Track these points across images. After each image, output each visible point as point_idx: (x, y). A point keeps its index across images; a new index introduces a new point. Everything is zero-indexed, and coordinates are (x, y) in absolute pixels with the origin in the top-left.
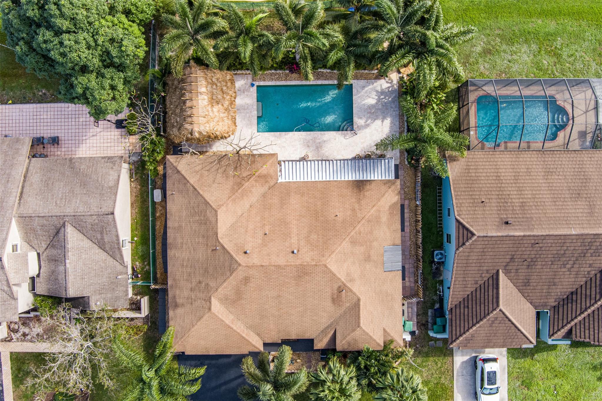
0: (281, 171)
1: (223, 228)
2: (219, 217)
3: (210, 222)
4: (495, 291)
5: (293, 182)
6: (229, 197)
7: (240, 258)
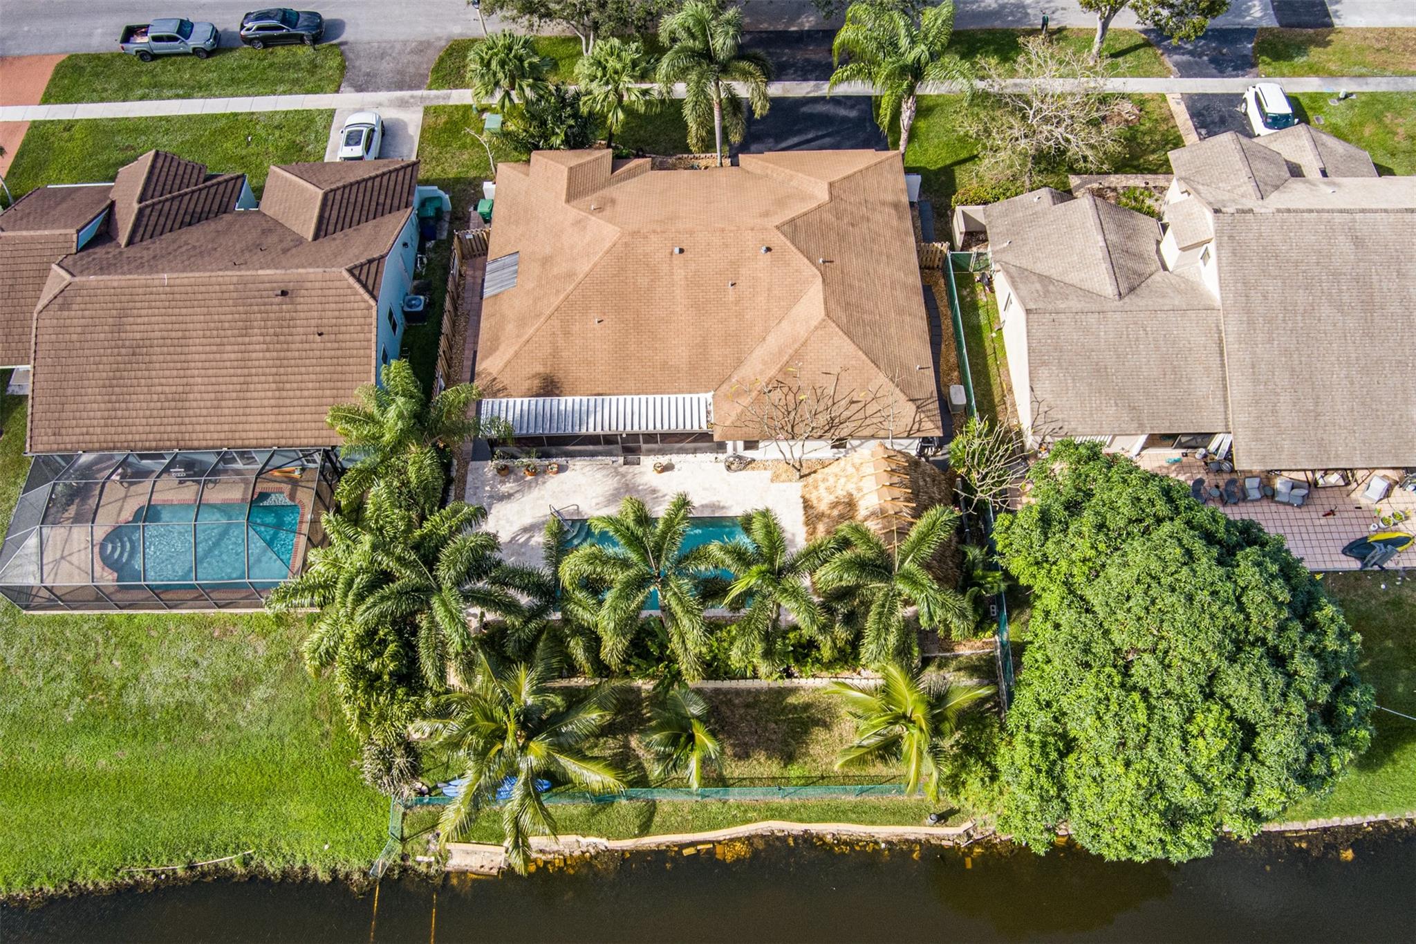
0: (708, 412)
1: (815, 292)
2: (823, 306)
3: (838, 302)
4: (327, 215)
5: (682, 392)
6: (804, 344)
7: (778, 240)
